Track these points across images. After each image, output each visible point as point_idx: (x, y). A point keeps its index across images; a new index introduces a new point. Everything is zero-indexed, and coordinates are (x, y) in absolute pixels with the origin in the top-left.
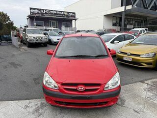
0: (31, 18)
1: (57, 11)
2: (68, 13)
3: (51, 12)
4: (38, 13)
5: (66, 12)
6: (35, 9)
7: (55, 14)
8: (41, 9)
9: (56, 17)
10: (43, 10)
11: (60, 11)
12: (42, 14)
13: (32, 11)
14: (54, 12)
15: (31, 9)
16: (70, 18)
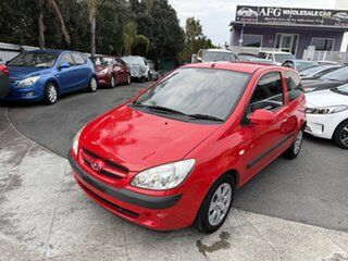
0: (237, 28)
1: (299, 10)
2: (334, 12)
3: (285, 12)
4: (253, 17)
5: (327, 11)
6: (247, 8)
7: (294, 17)
8: (261, 8)
9: (294, 25)
10: (266, 9)
11: (308, 10)
12: (261, 18)
13: (240, 13)
14: (291, 12)
15: (239, 8)
16: (336, 26)
